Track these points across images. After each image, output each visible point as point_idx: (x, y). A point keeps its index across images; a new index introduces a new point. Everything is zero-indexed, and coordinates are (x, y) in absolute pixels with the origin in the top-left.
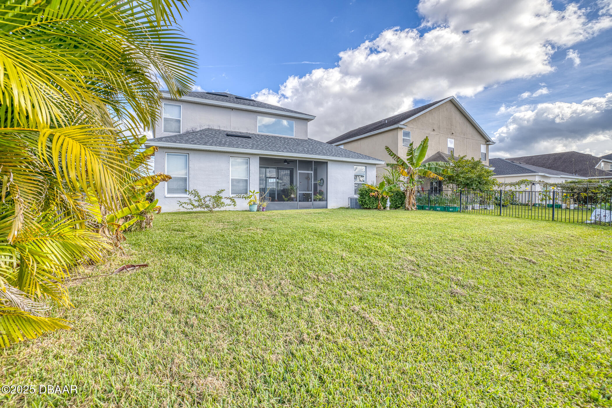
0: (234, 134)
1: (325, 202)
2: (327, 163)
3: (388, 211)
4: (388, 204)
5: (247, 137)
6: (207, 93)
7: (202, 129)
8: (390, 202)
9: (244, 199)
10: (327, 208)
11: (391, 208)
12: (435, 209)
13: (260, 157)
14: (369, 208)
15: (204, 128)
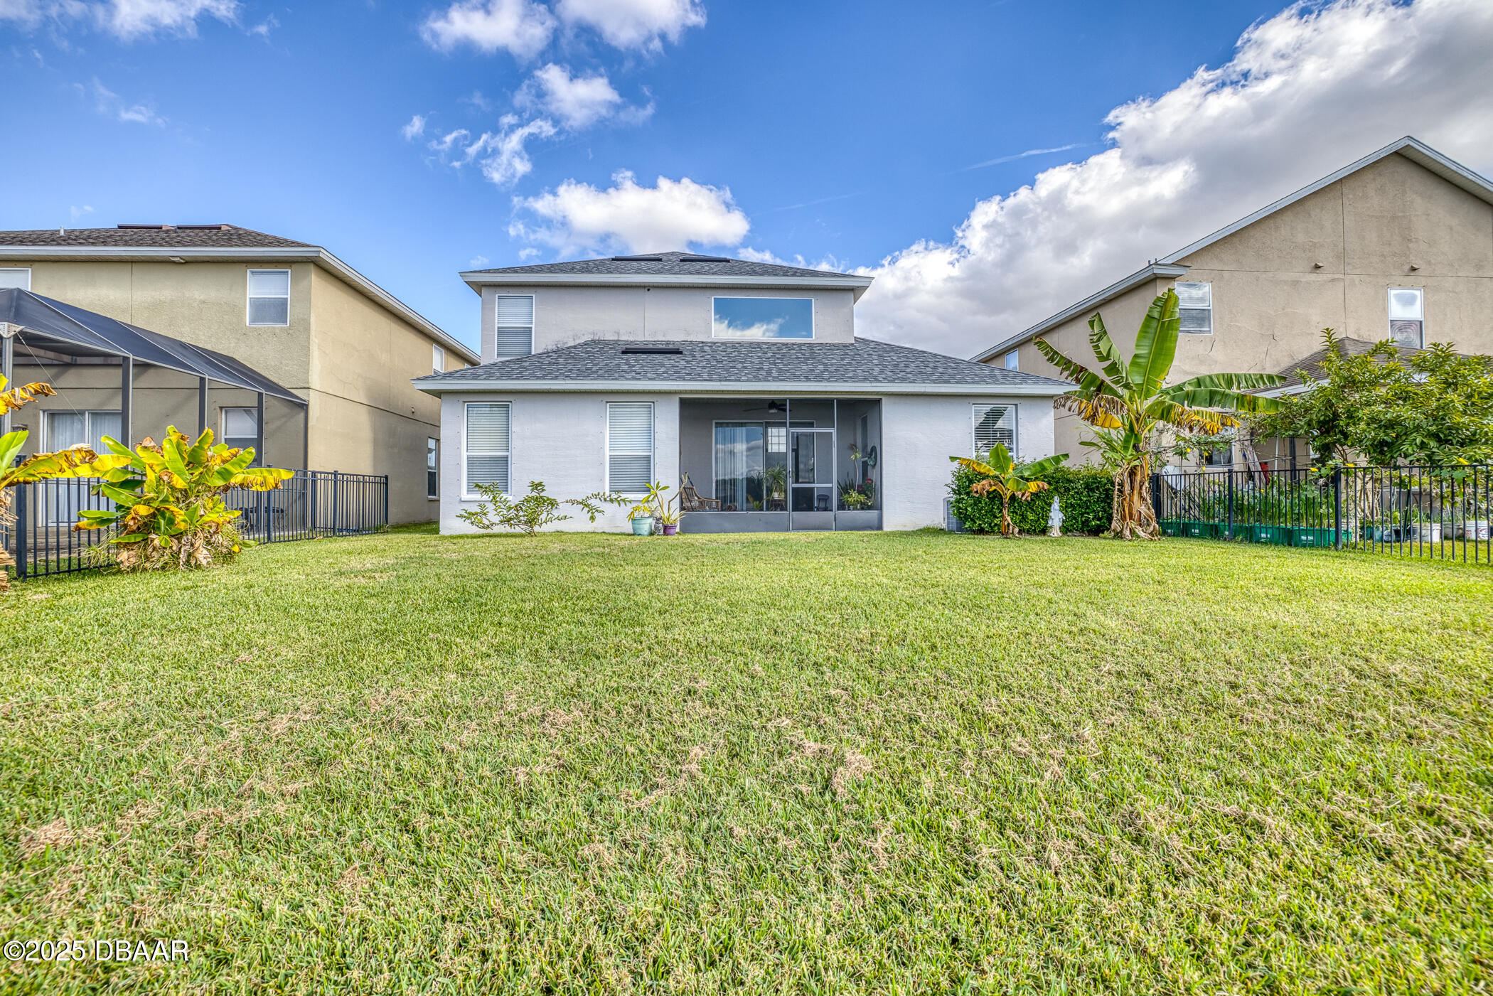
0: (650, 346)
1: (874, 513)
2: (879, 402)
3: (1053, 541)
4: (1056, 517)
5: (672, 351)
6: (613, 259)
7: (578, 342)
8: (1064, 509)
9: (616, 504)
10: (880, 527)
11: (1066, 530)
12: (1251, 537)
13: (681, 399)
14: (981, 531)
15: (582, 341)
